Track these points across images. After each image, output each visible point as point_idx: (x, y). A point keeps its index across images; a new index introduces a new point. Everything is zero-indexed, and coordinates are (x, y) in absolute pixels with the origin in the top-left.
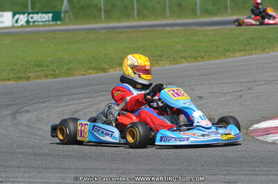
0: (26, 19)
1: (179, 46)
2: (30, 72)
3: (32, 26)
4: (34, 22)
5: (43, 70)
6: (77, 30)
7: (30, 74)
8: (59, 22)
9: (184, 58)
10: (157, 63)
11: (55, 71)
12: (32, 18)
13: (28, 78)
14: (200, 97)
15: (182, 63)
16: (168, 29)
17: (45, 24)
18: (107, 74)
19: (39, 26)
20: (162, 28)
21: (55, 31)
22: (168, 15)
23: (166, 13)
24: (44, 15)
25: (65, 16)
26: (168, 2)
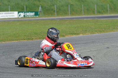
0: (23, 15)
1: (93, 27)
2: (33, 37)
3: (27, 18)
4: (27, 16)
5: (38, 36)
6: (47, 19)
7: (33, 38)
8: (37, 16)
9: (96, 31)
10: (85, 33)
11: (43, 36)
12: (26, 14)
13: (32, 39)
14: (108, 48)
15: (95, 33)
16: (85, 19)
17: (32, 17)
18: (65, 38)
19: (30, 18)
20: (82, 19)
21: (38, 20)
22: (83, 14)
23: (82, 13)
24: (31, 13)
25: (40, 14)
26: (83, 8)
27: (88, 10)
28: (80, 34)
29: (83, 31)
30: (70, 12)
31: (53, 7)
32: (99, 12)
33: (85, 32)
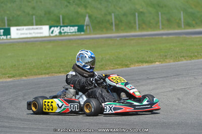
0: (59, 31)
1: (178, 49)
3: (65, 36)
4: (64, 33)
6: (98, 38)
8: (82, 33)
9: (183, 57)
10: (164, 61)
12: (63, 30)
15: (182, 61)
16: (164, 37)
17: (73, 34)
19: (70, 35)
20: (160, 37)
21: (83, 39)
22: (161, 27)
23: (159, 26)
24: (72, 28)
25: (87, 29)
26: (160, 18)
27: (168, 20)
28: (155, 62)
29: (159, 57)
30: (139, 25)
31: (108, 17)
32: (188, 25)
33: (164, 58)
